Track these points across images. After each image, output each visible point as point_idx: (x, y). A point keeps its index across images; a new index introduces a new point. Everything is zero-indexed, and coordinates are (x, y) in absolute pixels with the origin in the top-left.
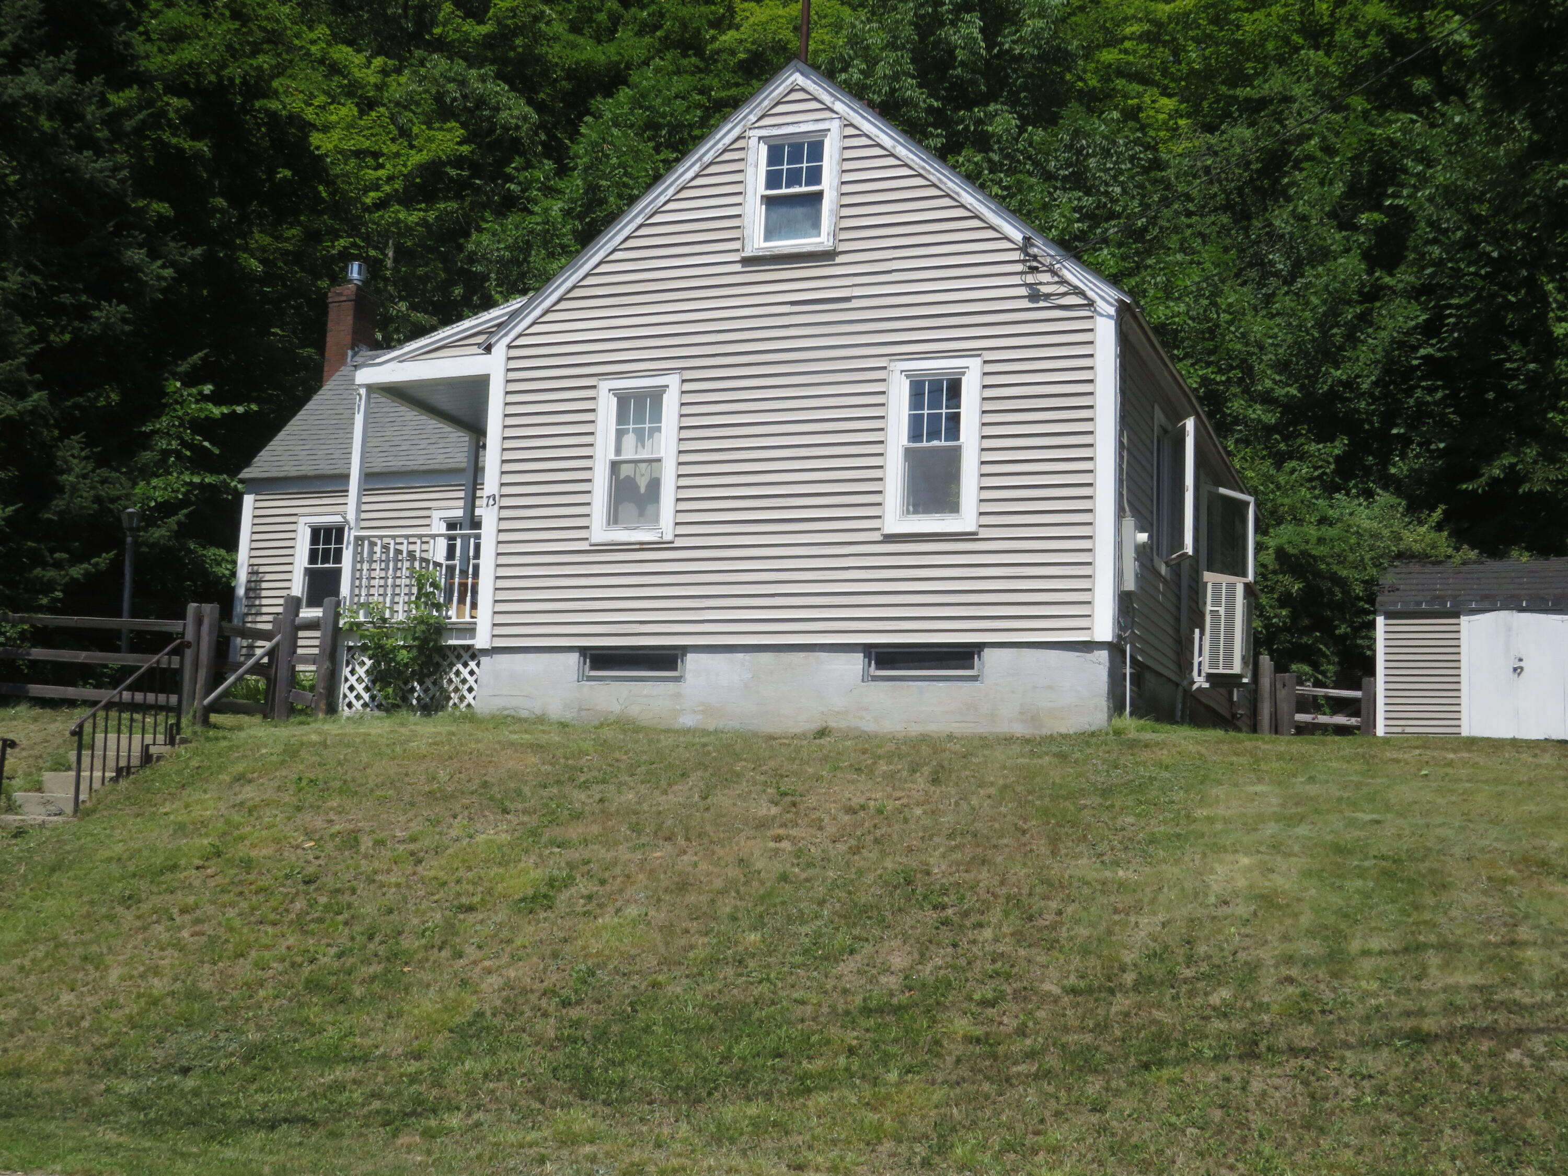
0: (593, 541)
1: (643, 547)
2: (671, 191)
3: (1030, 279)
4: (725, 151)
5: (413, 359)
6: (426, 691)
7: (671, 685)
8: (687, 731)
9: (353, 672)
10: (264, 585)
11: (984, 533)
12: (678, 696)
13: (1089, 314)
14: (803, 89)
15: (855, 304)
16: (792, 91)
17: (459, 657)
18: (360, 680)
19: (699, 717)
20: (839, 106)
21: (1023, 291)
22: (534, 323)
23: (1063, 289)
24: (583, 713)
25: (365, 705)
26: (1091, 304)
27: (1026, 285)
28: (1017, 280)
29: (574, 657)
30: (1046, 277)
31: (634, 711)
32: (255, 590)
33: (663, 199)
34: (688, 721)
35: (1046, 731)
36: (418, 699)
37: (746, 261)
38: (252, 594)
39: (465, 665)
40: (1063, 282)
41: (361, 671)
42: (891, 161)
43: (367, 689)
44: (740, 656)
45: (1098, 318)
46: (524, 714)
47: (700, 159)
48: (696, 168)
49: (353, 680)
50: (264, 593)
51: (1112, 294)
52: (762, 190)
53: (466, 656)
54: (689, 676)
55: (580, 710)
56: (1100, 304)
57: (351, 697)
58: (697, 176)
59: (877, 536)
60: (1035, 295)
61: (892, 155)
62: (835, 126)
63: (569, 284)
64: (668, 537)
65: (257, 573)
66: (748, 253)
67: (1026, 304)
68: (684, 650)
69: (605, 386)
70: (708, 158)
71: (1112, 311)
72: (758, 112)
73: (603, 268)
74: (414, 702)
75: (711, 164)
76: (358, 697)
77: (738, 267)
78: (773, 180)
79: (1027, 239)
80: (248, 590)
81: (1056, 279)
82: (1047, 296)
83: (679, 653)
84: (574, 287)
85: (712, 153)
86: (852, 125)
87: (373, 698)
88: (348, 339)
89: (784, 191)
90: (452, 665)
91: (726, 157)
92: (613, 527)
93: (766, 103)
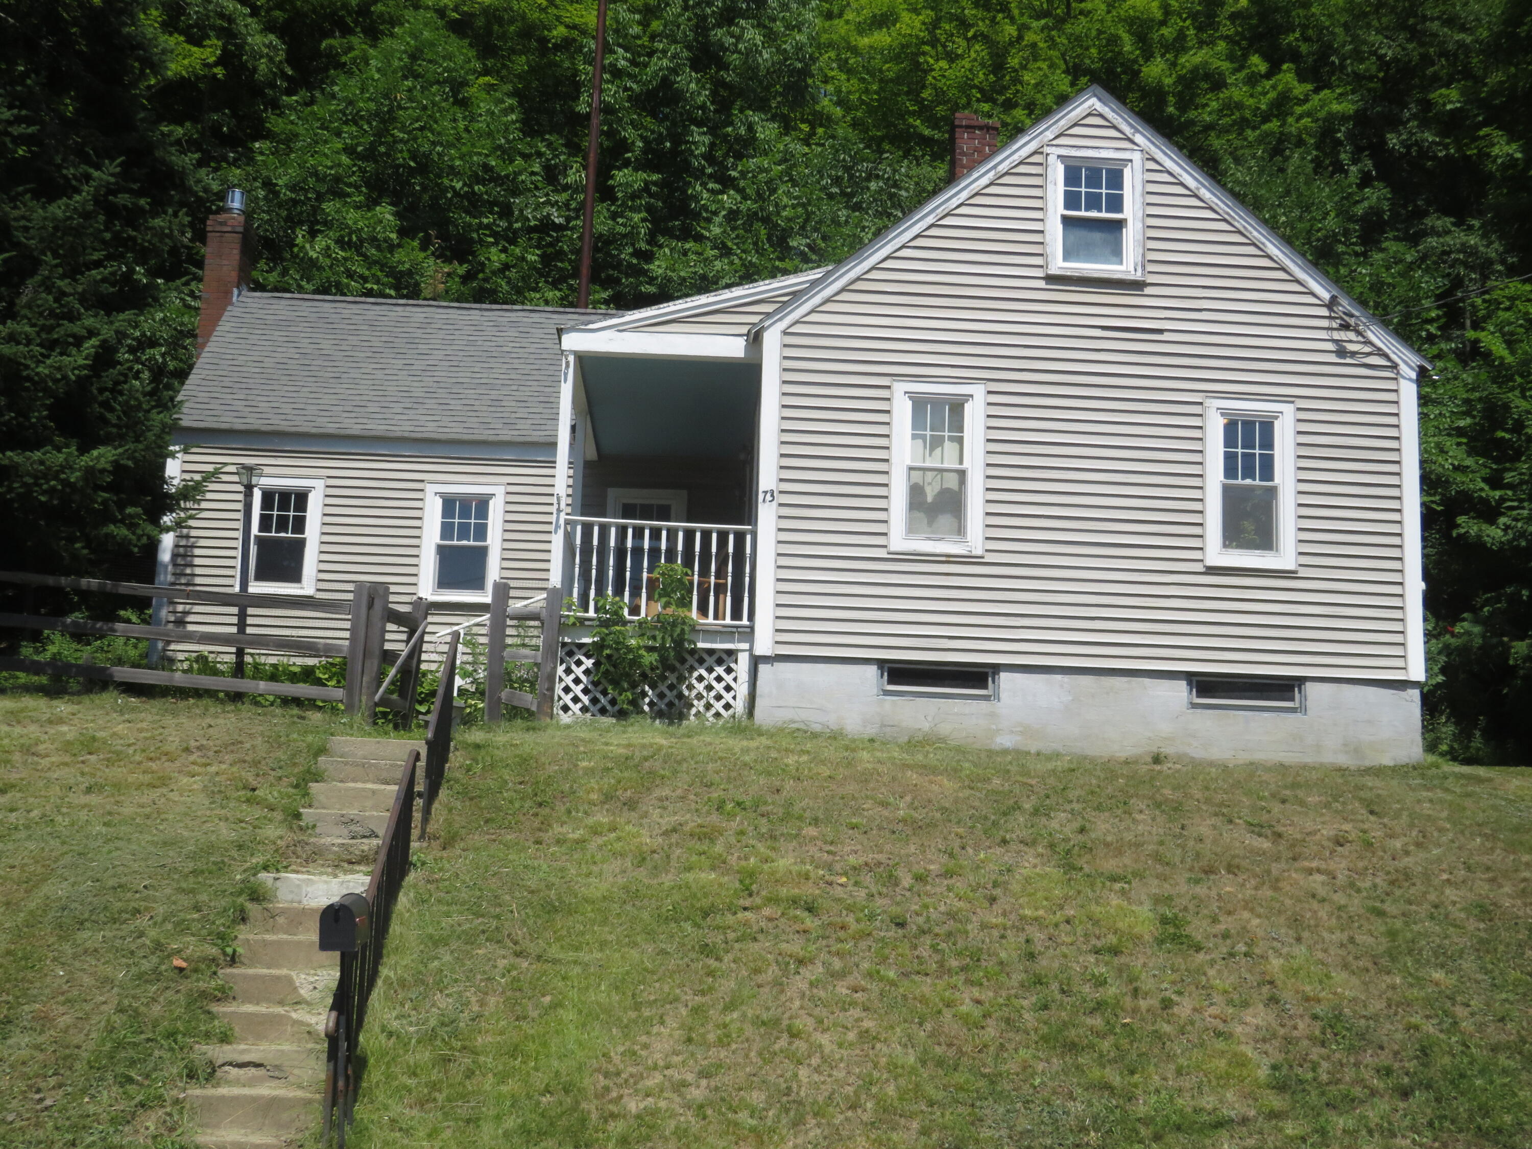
0: (893, 548)
1: (949, 559)
2: (964, 195)
3: (1336, 335)
4: (1021, 163)
5: (635, 330)
6: (661, 696)
7: (983, 704)
8: (1005, 752)
9: (568, 671)
10: (197, 552)
11: (1303, 573)
12: (993, 715)
13: (1392, 375)
14: (1101, 116)
15: (1166, 337)
16: (1089, 115)
17: (701, 661)
18: (577, 681)
19: (1018, 738)
20: (1138, 138)
21: (1330, 346)
22: (812, 311)
23: (1367, 349)
24: (888, 729)
25: (584, 709)
26: (1395, 366)
27: (1333, 341)
28: (1323, 335)
29: (873, 670)
30: (1352, 335)
31: (945, 729)
32: (185, 556)
33: (955, 202)
34: (1005, 741)
35: (1368, 763)
36: (651, 704)
37: (1051, 279)
38: (180, 561)
39: (710, 670)
40: (1368, 342)
41: (579, 671)
42: (1194, 202)
43: (586, 691)
44: (1058, 677)
45: (1402, 381)
46: (817, 728)
47: (995, 167)
48: (991, 175)
49: (569, 680)
50: (197, 561)
51: (1415, 360)
52: (1061, 210)
53: (710, 661)
54: (1003, 695)
55: (883, 726)
56: (1403, 367)
57: (567, 699)
58: (991, 184)
59: (1199, 567)
60: (1341, 352)
61: (1196, 196)
62: (1137, 157)
63: (852, 275)
64: (979, 552)
65: (188, 537)
66: (1053, 271)
67: (1333, 358)
68: (996, 668)
69: (900, 388)
70: (1003, 168)
71: (1414, 375)
72: (1055, 130)
73: (889, 264)
74: (646, 708)
75: (1007, 174)
76: (576, 700)
77: (1042, 284)
78: (1071, 201)
79: (1334, 299)
80: (175, 556)
81: (1360, 339)
82: (1353, 354)
83: (990, 671)
84: (858, 279)
85: (1007, 162)
86: (1153, 160)
87: (594, 701)
88: (234, 275)
89: (1083, 213)
90: (692, 669)
91: (1022, 169)
92: (911, 536)
93: (1062, 122)
